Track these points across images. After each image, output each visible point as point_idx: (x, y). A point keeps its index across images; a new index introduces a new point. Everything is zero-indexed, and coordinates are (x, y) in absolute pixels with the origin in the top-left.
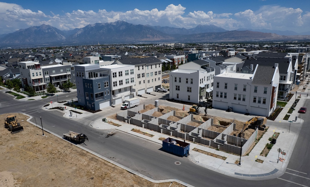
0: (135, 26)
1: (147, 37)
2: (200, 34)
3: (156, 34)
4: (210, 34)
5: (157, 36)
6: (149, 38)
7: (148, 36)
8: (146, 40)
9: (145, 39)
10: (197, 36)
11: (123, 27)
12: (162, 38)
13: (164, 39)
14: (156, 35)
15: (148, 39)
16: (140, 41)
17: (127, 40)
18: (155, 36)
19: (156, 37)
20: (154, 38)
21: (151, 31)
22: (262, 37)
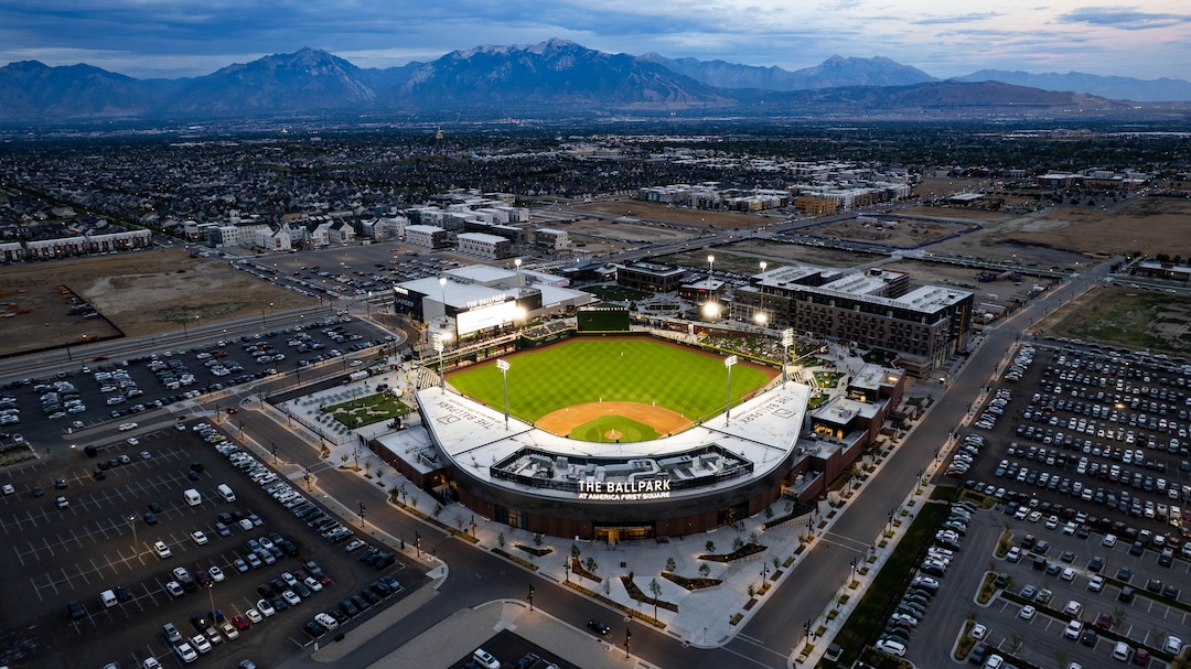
0: (605, 59)
1: (642, 98)
2: (824, 91)
3: (675, 86)
4: (858, 93)
5: (676, 96)
6: (651, 100)
7: (647, 93)
8: (641, 108)
9: (636, 106)
10: (815, 98)
11: (567, 62)
12: (694, 103)
13: (700, 104)
14: (675, 90)
15: (645, 106)
16: (613, 113)
17: (576, 106)
18: (672, 94)
19: (675, 100)
20: (666, 103)
21: (657, 76)
22: (1036, 106)
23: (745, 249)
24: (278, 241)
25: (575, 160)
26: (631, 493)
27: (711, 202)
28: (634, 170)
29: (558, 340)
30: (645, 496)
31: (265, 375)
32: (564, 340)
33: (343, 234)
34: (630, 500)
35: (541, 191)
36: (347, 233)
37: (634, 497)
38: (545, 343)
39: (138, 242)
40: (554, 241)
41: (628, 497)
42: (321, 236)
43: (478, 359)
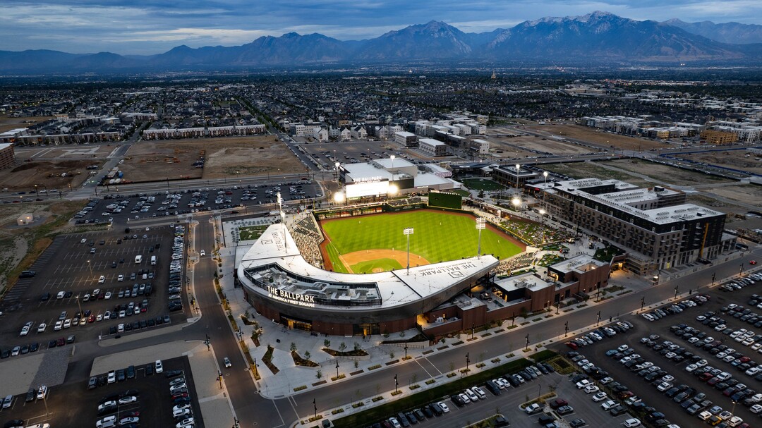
0: (634, 25)
1: (659, 53)
3: (689, 44)
5: (688, 50)
6: (666, 54)
7: (664, 49)
8: (657, 60)
9: (654, 58)
11: (605, 27)
12: (703, 56)
13: (709, 57)
14: (688, 47)
15: (661, 59)
16: (633, 64)
17: (606, 58)
18: (685, 50)
19: (686, 54)
20: (679, 56)
21: (675, 36)
23: (618, 165)
24: (321, 135)
25: (569, 95)
26: (292, 299)
27: (630, 130)
28: (602, 104)
29: (413, 209)
30: (301, 304)
31: (236, 206)
32: (417, 210)
33: (360, 134)
34: (292, 304)
35: (517, 116)
36: (362, 134)
37: (294, 302)
38: (402, 210)
39: (258, 130)
40: (479, 148)
41: (291, 302)
42: (346, 134)
43: (354, 214)
